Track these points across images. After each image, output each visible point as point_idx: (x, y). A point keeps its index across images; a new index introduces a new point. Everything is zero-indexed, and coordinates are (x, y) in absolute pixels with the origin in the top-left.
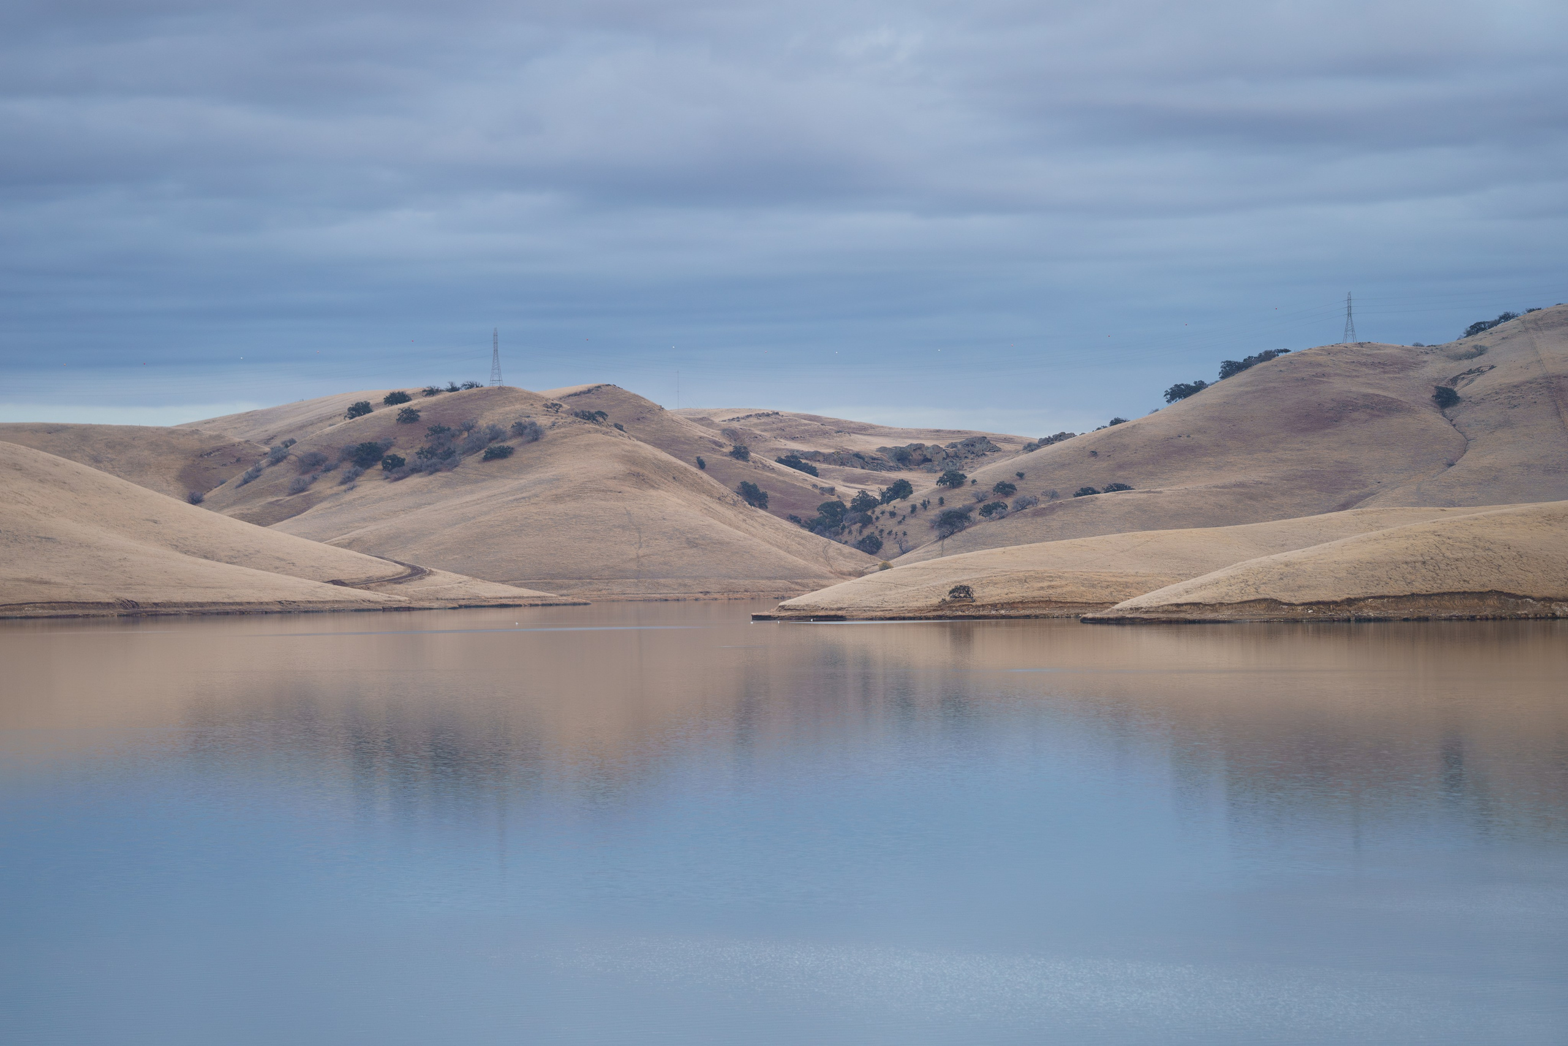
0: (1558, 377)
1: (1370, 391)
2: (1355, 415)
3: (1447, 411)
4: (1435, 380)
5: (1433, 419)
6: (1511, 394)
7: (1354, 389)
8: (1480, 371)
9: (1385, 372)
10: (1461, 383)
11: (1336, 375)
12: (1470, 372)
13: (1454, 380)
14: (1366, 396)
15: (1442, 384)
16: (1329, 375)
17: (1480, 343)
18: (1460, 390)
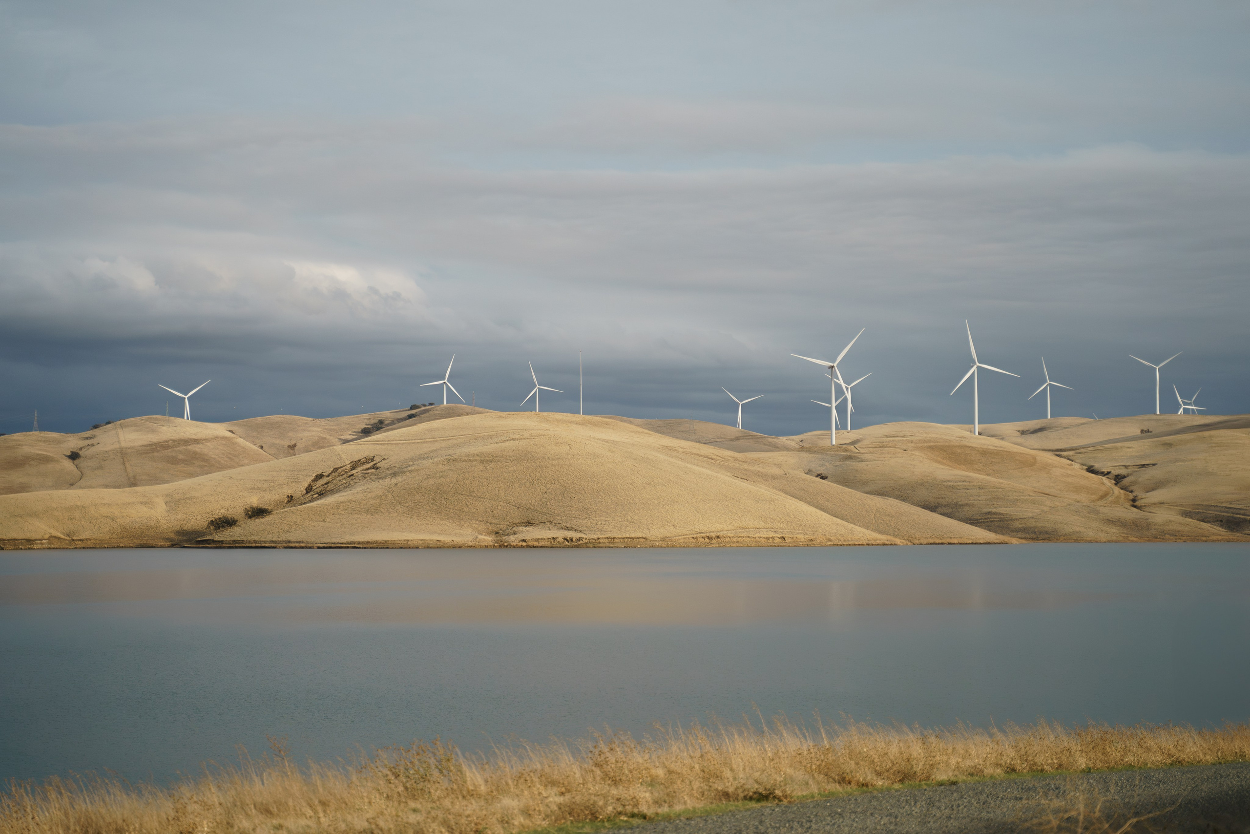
0: (126, 448)
1: (40, 452)
2: (32, 463)
3: (75, 462)
4: (72, 448)
5: (68, 465)
6: (104, 455)
7: (33, 451)
8: (93, 445)
9: (49, 445)
10: (84, 450)
11: (26, 445)
12: (88, 445)
13: (81, 449)
14: (38, 455)
15: (74, 451)
16: (22, 445)
17: (95, 433)
18: (81, 453)
